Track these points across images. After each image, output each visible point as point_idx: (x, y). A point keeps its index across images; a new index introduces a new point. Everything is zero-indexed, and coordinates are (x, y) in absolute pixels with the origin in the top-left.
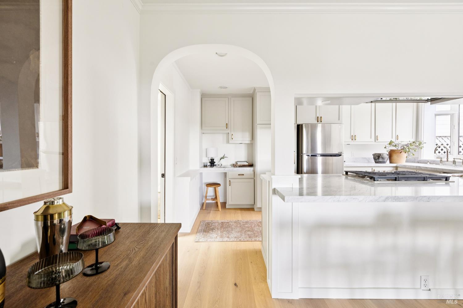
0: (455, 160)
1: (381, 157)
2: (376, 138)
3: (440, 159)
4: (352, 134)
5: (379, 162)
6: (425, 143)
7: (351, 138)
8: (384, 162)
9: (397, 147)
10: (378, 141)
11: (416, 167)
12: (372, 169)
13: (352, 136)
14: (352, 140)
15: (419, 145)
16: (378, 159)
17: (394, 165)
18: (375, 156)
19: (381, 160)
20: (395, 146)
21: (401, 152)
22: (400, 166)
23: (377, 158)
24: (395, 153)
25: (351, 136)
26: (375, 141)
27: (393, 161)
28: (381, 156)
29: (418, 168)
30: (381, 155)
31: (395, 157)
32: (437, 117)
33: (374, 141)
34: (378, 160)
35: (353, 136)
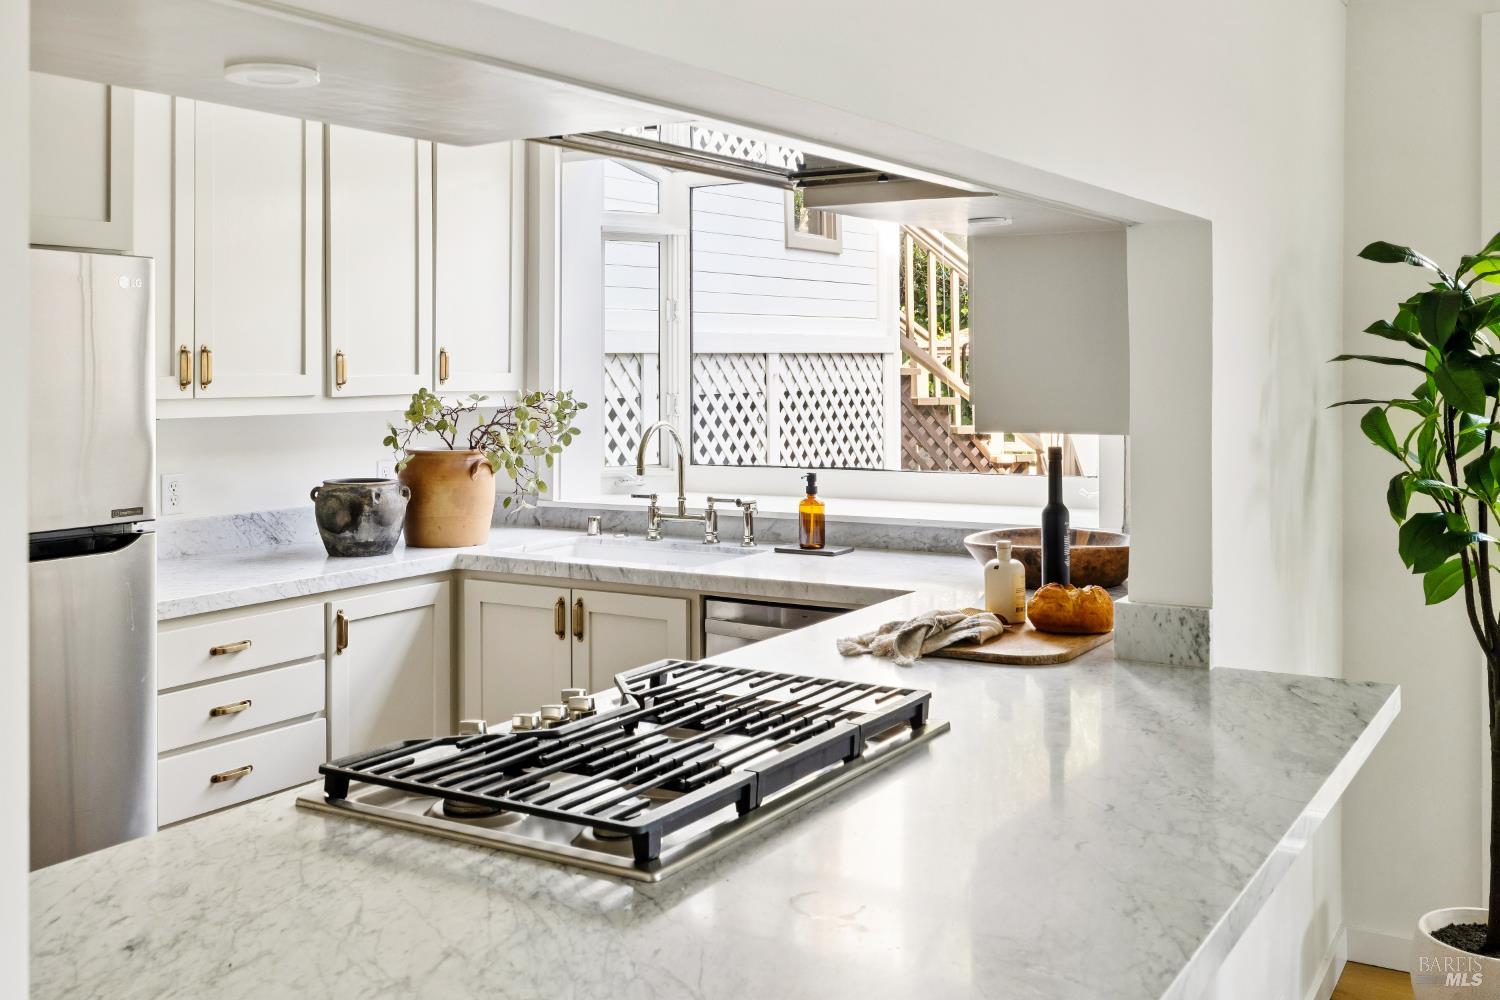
0: (717, 506)
1: (367, 508)
2: (333, 373)
3: (648, 502)
4: (184, 339)
5: (358, 544)
6: (583, 406)
7: (172, 373)
8: (382, 547)
9: (448, 435)
10: (345, 391)
11: (570, 566)
12: (326, 606)
13: (184, 352)
14: (183, 384)
15: (561, 416)
16: (354, 524)
17: (439, 560)
18: (333, 503)
19: (366, 533)
20: (437, 428)
21: (473, 469)
22: (478, 567)
23: (343, 518)
24: (444, 478)
25: (177, 349)
26: (327, 393)
27: (430, 530)
28: (370, 504)
29: (577, 576)
30: (368, 495)
31: (440, 501)
32: (611, 246)
33: (318, 390)
34: (348, 534)
35: (191, 356)
